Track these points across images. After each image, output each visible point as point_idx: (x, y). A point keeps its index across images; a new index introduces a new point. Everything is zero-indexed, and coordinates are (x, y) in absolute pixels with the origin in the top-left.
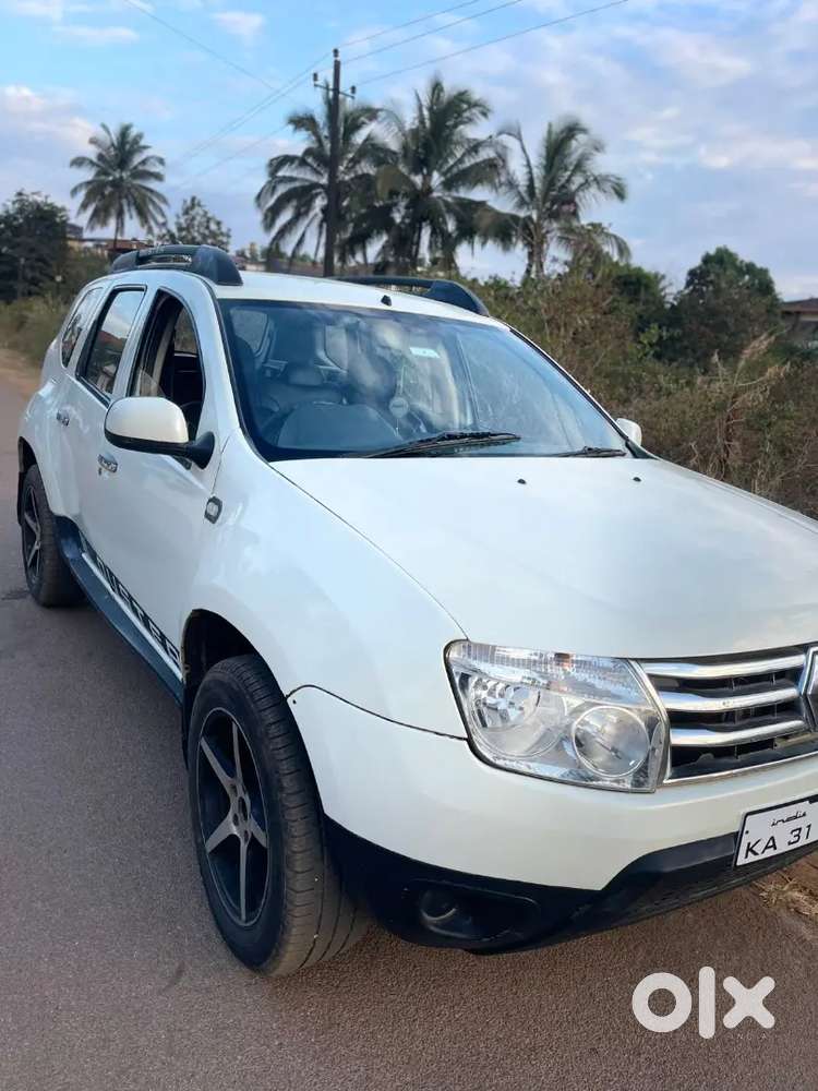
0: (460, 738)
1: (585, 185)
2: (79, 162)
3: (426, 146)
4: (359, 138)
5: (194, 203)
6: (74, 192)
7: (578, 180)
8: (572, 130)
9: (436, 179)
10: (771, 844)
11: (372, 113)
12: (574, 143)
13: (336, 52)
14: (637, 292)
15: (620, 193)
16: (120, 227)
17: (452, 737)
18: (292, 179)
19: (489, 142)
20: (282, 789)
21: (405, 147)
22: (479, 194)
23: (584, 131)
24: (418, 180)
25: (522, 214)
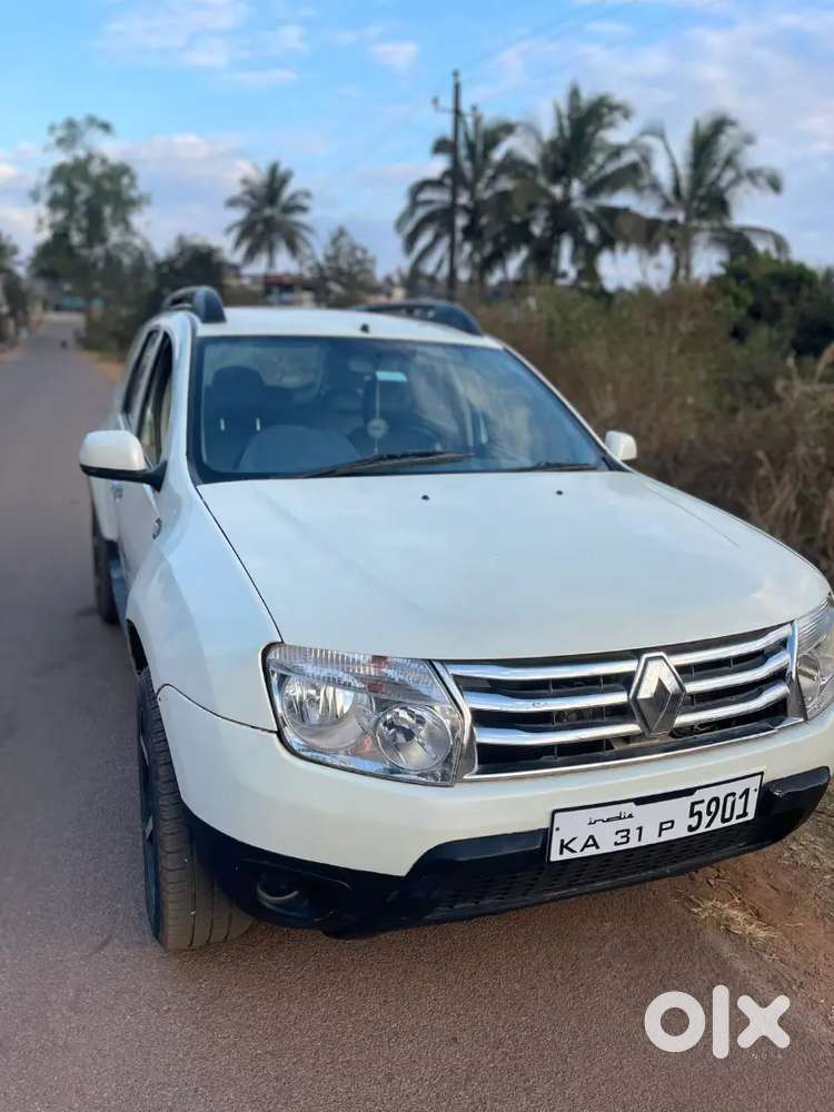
0: (271, 732)
1: (735, 182)
2: (232, 203)
3: (566, 156)
4: (498, 155)
5: (341, 233)
6: (229, 230)
7: (729, 175)
8: (719, 125)
9: (577, 187)
10: (591, 842)
11: (508, 129)
12: (723, 139)
13: (456, 74)
14: (798, 289)
15: (775, 185)
16: (271, 263)
17: (263, 730)
18: (430, 202)
19: (632, 145)
20: (157, 778)
21: (544, 159)
22: (622, 199)
23: (733, 123)
24: (557, 191)
25: (666, 216)
